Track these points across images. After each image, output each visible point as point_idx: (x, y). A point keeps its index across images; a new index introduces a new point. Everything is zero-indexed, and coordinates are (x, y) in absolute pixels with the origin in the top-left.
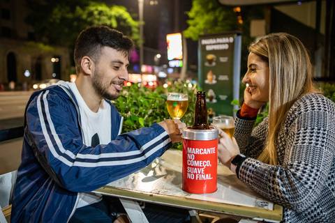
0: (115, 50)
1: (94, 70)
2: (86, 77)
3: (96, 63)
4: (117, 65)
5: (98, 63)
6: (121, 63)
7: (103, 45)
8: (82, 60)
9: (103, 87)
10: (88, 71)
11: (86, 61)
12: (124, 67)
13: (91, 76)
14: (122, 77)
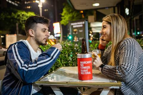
0: (42, 24)
1: (35, 34)
2: (31, 38)
3: (35, 31)
4: (44, 30)
5: (36, 31)
6: (46, 29)
7: (37, 23)
8: (29, 31)
9: (40, 40)
10: (33, 35)
11: (31, 31)
12: (47, 31)
13: (34, 37)
14: (47, 35)
